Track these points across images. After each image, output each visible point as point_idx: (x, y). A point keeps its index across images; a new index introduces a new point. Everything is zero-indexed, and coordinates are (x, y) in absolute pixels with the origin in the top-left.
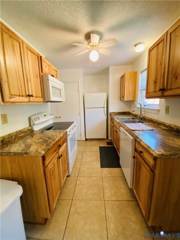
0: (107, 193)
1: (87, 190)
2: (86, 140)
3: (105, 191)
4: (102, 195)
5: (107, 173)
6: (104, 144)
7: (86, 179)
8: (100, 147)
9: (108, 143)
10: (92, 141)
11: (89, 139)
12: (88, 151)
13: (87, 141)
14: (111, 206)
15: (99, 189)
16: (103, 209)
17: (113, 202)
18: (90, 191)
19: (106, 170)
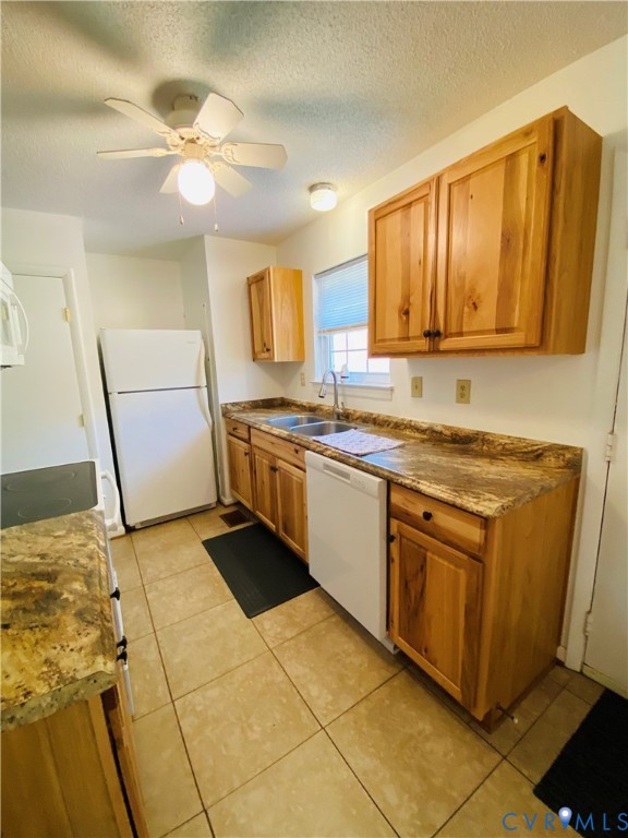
0: (318, 698)
1: (243, 731)
2: (129, 530)
3: (309, 693)
4: (304, 713)
5: (279, 629)
6: (217, 529)
7: (214, 693)
8: (208, 544)
9: (231, 519)
10: (161, 529)
11: (142, 523)
12: (162, 576)
13: (135, 535)
14: (352, 732)
15: (284, 701)
16: (336, 759)
17: (351, 716)
18: (256, 728)
19: (271, 619)
